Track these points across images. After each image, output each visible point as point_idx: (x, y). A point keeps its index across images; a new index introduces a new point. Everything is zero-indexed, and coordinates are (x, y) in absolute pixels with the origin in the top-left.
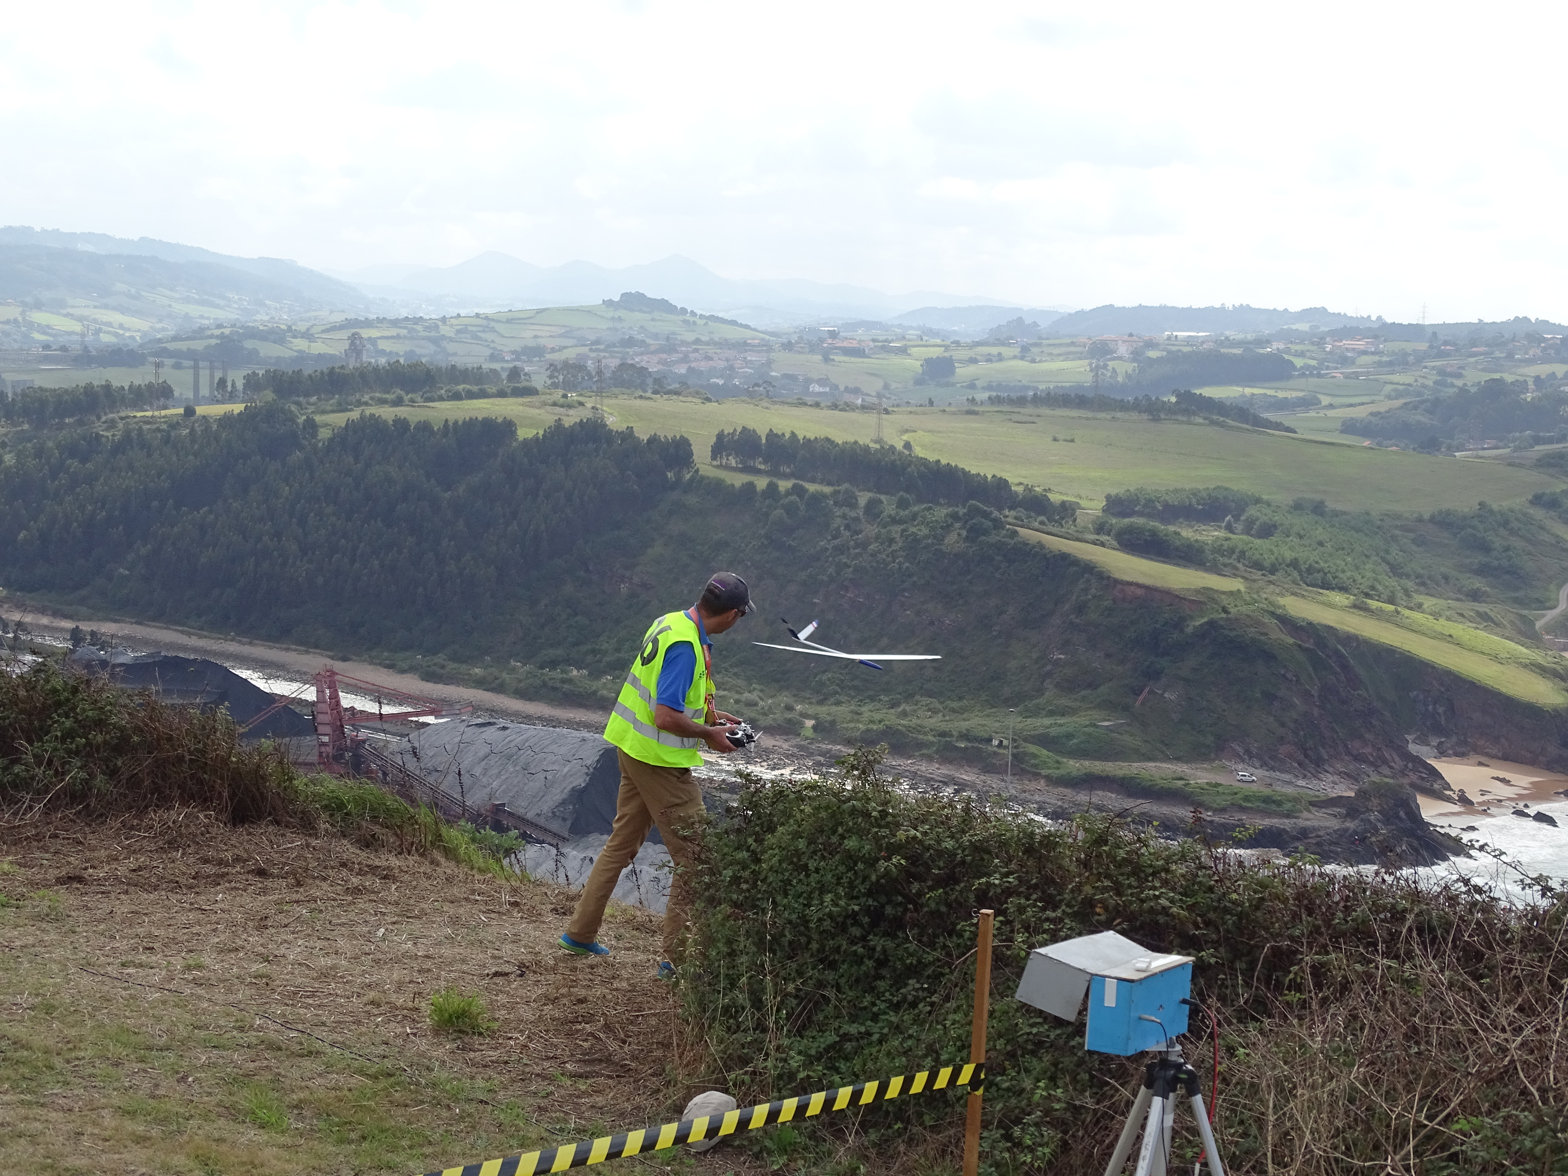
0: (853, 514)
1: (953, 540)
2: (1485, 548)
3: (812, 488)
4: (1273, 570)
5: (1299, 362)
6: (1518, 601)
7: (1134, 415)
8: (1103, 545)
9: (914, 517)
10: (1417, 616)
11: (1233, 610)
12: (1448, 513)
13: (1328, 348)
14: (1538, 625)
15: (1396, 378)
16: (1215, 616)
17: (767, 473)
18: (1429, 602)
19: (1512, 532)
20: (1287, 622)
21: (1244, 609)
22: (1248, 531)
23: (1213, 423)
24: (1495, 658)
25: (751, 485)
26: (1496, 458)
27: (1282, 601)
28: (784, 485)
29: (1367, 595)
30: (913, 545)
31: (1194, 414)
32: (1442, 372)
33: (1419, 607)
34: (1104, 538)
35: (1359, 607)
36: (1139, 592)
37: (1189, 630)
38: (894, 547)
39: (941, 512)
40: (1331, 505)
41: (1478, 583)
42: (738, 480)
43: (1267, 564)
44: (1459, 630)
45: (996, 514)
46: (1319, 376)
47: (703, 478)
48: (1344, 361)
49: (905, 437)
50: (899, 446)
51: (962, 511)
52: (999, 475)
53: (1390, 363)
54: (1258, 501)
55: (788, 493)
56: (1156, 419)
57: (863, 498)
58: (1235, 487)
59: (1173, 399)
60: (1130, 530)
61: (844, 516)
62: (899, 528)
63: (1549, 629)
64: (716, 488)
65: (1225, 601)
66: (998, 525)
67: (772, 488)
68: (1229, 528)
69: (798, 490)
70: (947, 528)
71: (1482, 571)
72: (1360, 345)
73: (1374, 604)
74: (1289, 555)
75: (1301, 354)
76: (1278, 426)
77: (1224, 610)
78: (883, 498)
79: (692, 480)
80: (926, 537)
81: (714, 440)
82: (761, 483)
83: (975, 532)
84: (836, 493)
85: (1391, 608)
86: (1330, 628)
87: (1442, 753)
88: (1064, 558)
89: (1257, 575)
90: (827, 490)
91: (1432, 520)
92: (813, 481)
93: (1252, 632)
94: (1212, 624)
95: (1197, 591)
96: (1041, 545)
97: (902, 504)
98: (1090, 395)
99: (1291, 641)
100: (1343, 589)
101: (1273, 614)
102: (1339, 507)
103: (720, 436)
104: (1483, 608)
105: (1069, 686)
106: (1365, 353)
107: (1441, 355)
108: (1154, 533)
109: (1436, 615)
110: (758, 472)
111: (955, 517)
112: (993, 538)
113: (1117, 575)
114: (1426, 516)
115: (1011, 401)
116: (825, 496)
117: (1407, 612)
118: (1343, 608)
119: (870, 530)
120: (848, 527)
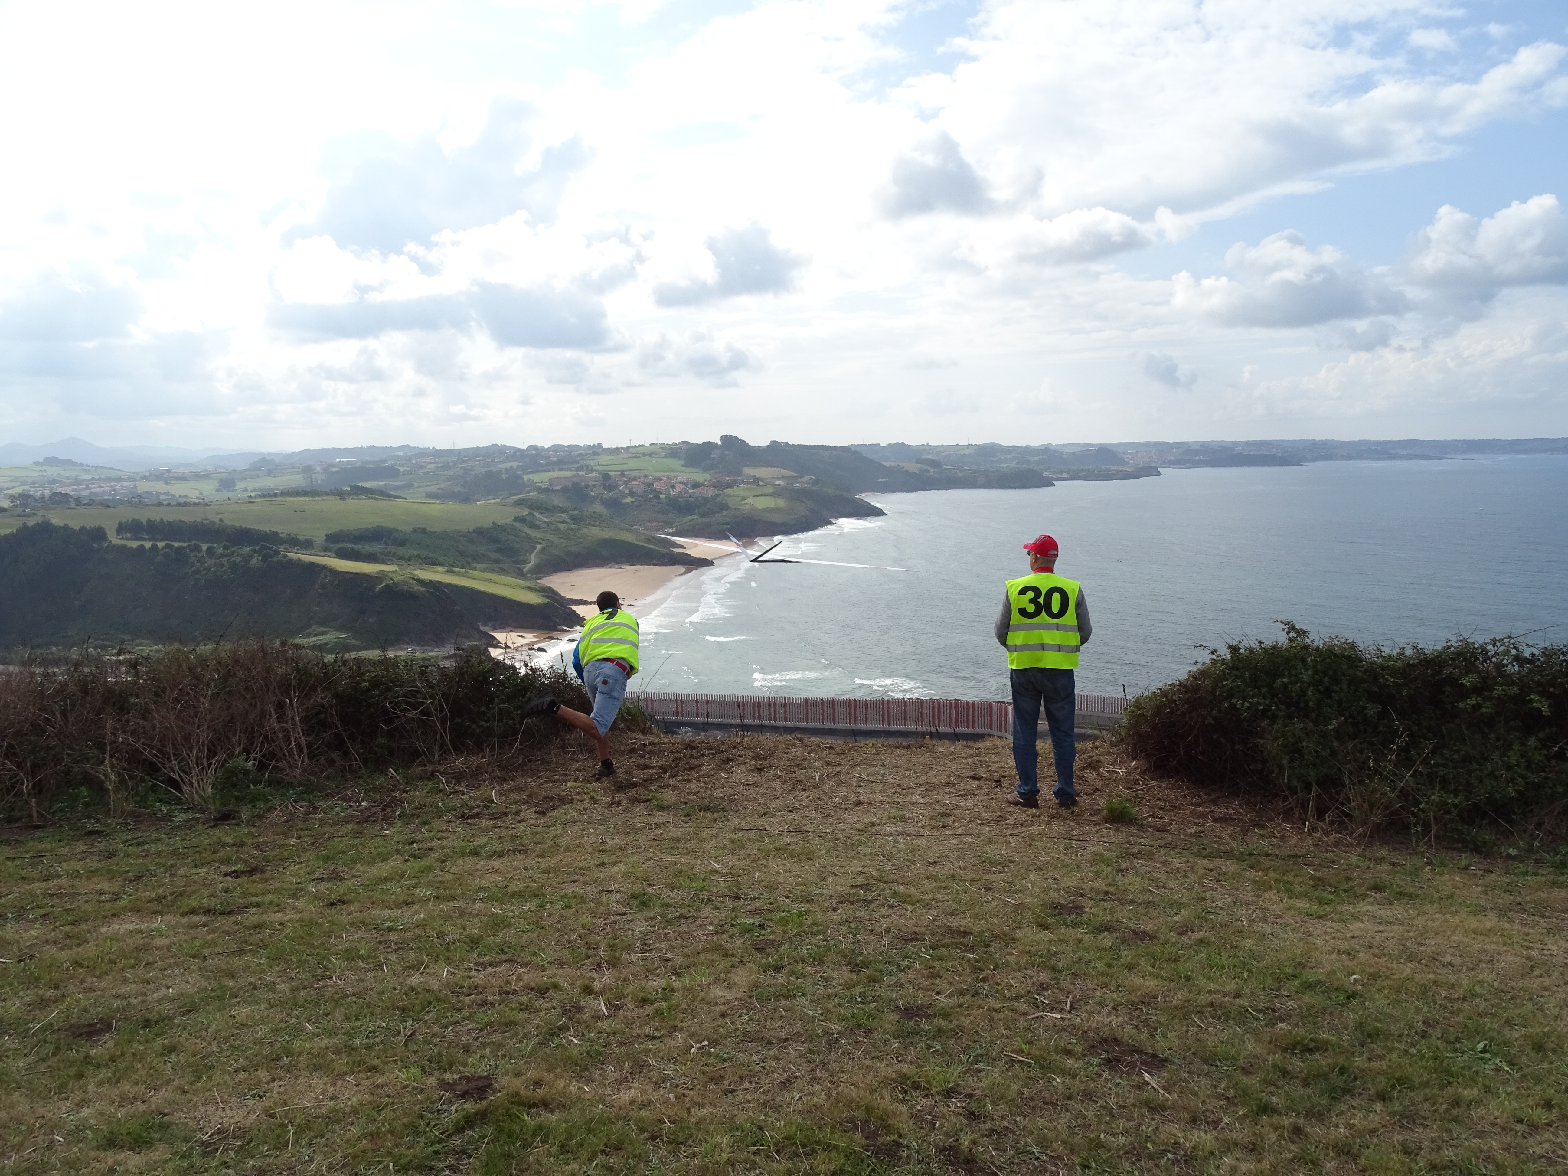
0: (200, 555)
1: (255, 561)
2: (498, 541)
3: (176, 544)
4: (409, 560)
5: (401, 469)
6: (514, 562)
7: (332, 498)
8: (329, 557)
9: (233, 553)
10: (474, 572)
11: (396, 579)
12: (481, 528)
13: (414, 462)
14: (525, 570)
15: (446, 472)
16: (387, 582)
17: (150, 540)
18: (478, 566)
19: (508, 533)
20: (420, 582)
21: (401, 578)
22: (394, 544)
23: (370, 498)
24: (511, 586)
25: (142, 546)
26: (495, 503)
27: (416, 573)
28: (160, 545)
29: (452, 566)
30: (234, 566)
31: (361, 494)
32: (465, 468)
33: (475, 569)
34: (329, 554)
35: (450, 572)
36: (351, 576)
37: (377, 590)
38: (225, 568)
39: (246, 550)
40: (429, 529)
41: (497, 556)
42: (135, 544)
43: (407, 557)
44: (494, 576)
45: (275, 548)
46: (412, 474)
47: (115, 545)
48: (422, 467)
49: (219, 516)
50: (217, 521)
51: (257, 548)
52: (273, 530)
53: (442, 467)
54: (397, 530)
55: (163, 548)
56: (344, 499)
57: (204, 547)
58: (385, 525)
59: (349, 489)
60: (341, 549)
61: (195, 556)
62: (225, 560)
63: (529, 572)
64: (123, 549)
65: (391, 575)
66: (277, 553)
67: (154, 547)
68: (385, 543)
69: (168, 546)
70: (251, 557)
71: (498, 551)
72: (428, 460)
73: (456, 569)
74: (415, 553)
75: (402, 466)
76: (398, 497)
77: (392, 579)
78: (215, 545)
79: (108, 546)
80: (240, 562)
81: (116, 526)
82: (148, 545)
83: (265, 558)
84: (188, 546)
85: (463, 570)
86: (439, 582)
87: (495, 629)
88: (312, 564)
89: (403, 563)
90: (185, 544)
91: (474, 531)
92: (175, 541)
93: (405, 588)
94: (387, 586)
95: (378, 573)
96: (299, 559)
97: (226, 547)
98: (309, 489)
99: (423, 589)
100: (441, 564)
101: (413, 579)
102: (432, 530)
103: (120, 524)
104: (501, 566)
105: (323, 622)
106: (430, 463)
107: (464, 462)
108: (353, 549)
109: (483, 571)
110: (145, 539)
111: (254, 551)
112: (275, 559)
113: (339, 569)
114: (471, 530)
115: (270, 496)
116: (184, 548)
117: (471, 572)
118: (442, 573)
119: (210, 562)
120: (198, 561)
